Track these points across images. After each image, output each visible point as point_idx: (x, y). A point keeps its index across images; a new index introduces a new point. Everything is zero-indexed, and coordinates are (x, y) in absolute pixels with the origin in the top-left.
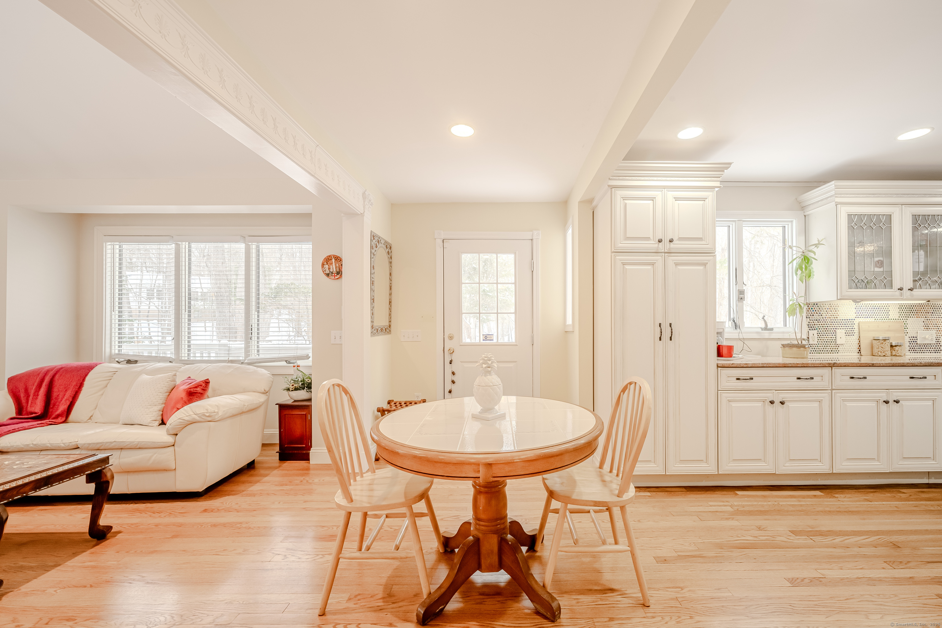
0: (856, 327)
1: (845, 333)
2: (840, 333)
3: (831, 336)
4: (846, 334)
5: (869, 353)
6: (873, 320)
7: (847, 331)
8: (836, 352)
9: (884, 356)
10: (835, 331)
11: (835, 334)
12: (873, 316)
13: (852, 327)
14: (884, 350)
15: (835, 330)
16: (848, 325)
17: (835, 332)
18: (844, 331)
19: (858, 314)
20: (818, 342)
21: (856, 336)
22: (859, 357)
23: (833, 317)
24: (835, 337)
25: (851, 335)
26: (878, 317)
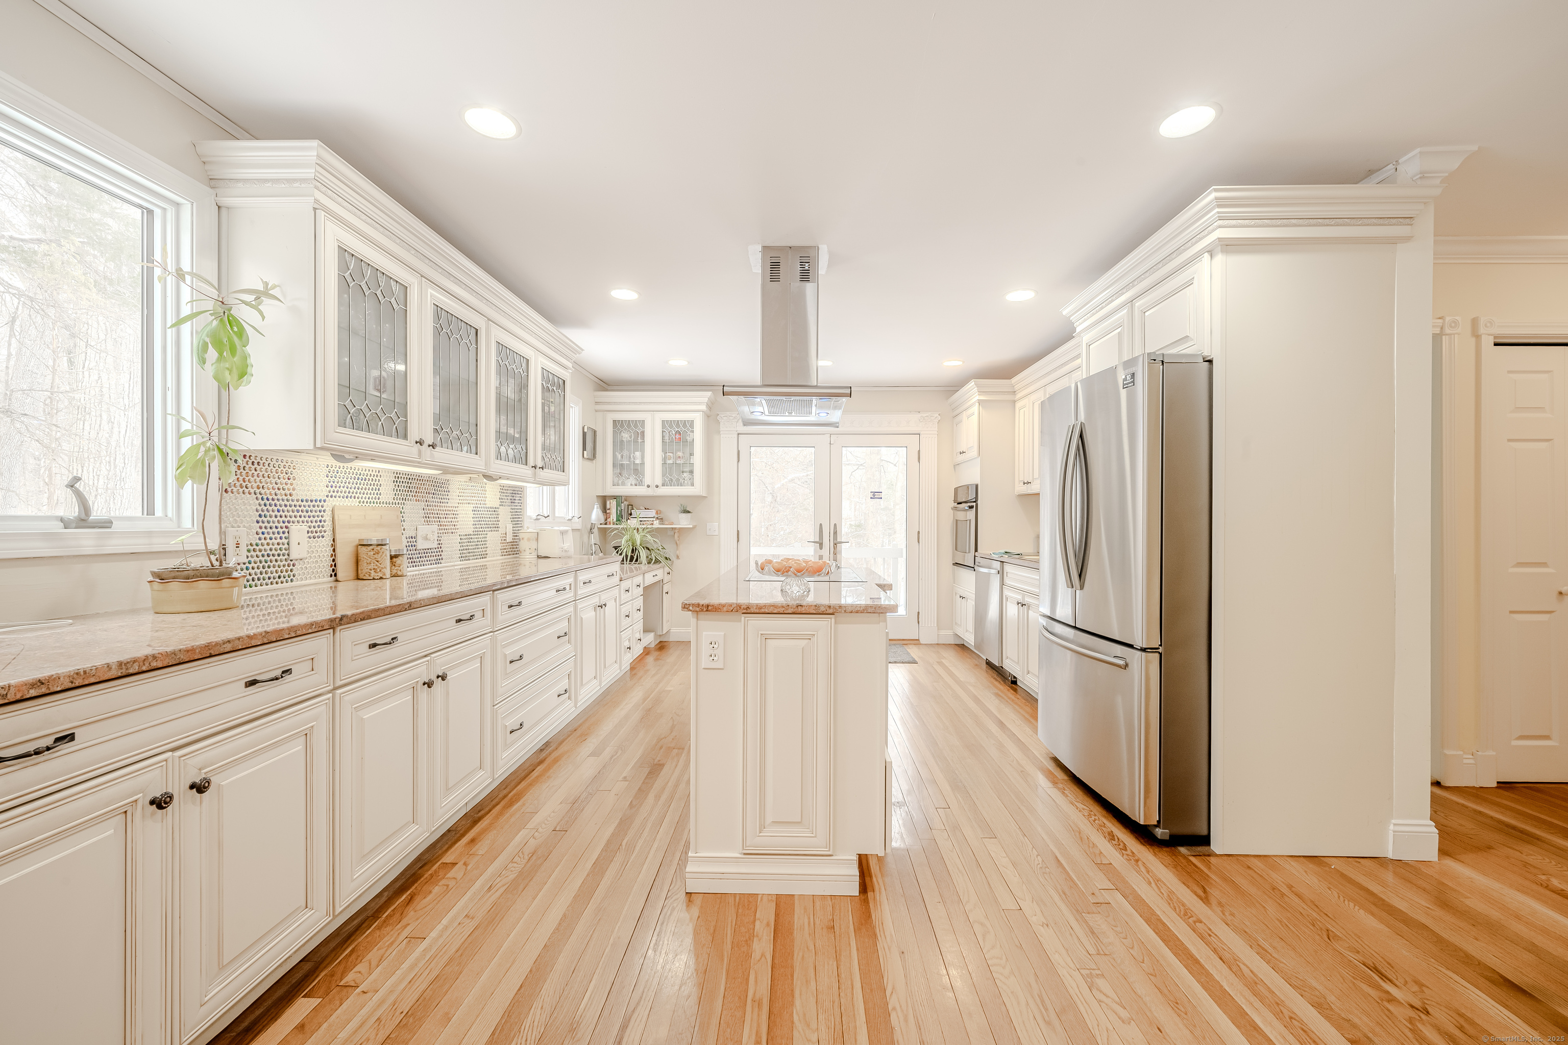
0: (327, 517)
1: (308, 532)
2: (298, 532)
3: (279, 540)
4: (310, 534)
5: (352, 574)
6: (355, 502)
7: (310, 527)
8: (289, 579)
9: (381, 578)
10: (286, 527)
11: (286, 534)
12: (357, 496)
13: (320, 518)
14: (381, 566)
15: (286, 524)
16: (314, 513)
17: (286, 530)
18: (305, 528)
19: (332, 490)
20: (248, 557)
21: (328, 540)
22: (333, 584)
23: (283, 492)
24: (286, 541)
25: (319, 537)
26: (364, 496)
